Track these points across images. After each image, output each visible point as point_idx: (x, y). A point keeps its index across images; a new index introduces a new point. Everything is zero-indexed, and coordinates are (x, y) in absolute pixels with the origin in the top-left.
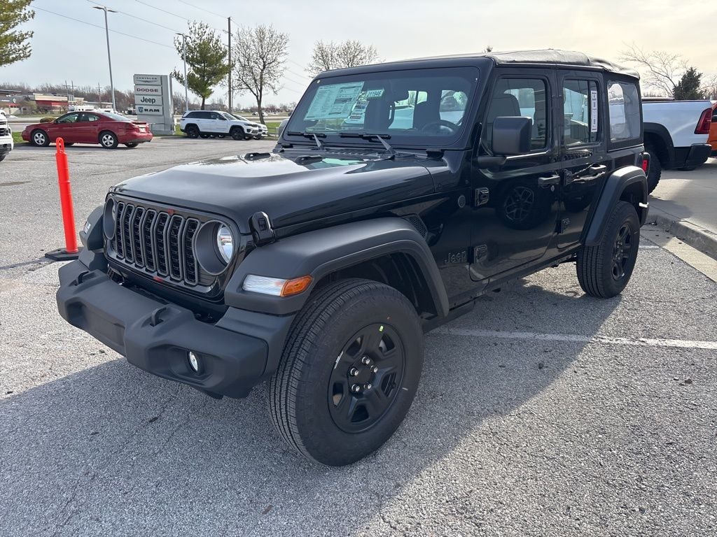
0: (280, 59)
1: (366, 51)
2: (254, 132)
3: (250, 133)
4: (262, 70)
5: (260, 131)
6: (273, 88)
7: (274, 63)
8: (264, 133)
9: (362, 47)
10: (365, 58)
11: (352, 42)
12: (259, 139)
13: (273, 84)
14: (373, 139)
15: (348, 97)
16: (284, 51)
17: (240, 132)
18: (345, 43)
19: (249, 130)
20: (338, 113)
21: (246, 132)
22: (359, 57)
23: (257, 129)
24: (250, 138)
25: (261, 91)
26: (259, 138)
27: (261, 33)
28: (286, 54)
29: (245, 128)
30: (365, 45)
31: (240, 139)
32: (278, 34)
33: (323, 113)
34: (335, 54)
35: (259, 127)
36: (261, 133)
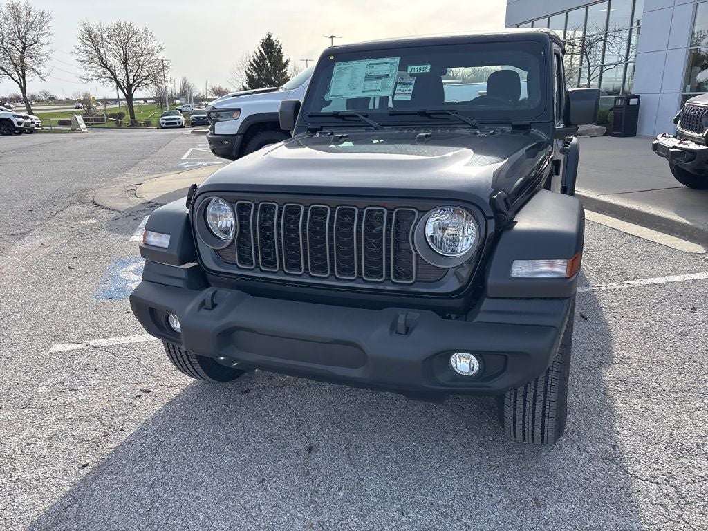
0: (42, 40)
1: (141, 32)
2: (26, 124)
3: (22, 126)
4: (22, 53)
5: (33, 123)
6: (39, 74)
7: (36, 45)
8: (37, 126)
9: (135, 28)
10: (140, 40)
11: (122, 23)
12: (31, 133)
13: (38, 69)
14: (432, 116)
15: (383, 73)
16: (48, 31)
17: (8, 125)
18: (114, 23)
19: (20, 123)
20: (376, 91)
21: (16, 125)
22: (134, 39)
23: (29, 121)
24: (21, 131)
25: (23, 77)
26: (32, 131)
27: (14, 9)
28: (50, 34)
29: (15, 121)
30: (139, 26)
31: (10, 134)
32: (37, 10)
33: (352, 91)
34: (105, 36)
35: (31, 119)
36: (34, 125)
